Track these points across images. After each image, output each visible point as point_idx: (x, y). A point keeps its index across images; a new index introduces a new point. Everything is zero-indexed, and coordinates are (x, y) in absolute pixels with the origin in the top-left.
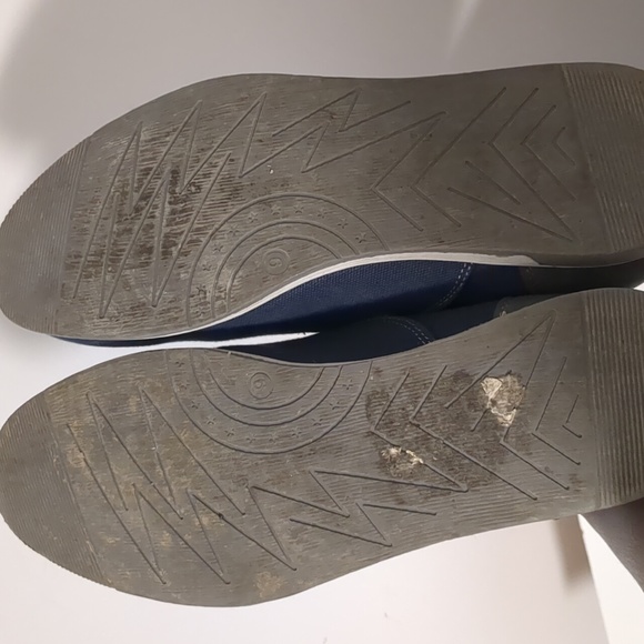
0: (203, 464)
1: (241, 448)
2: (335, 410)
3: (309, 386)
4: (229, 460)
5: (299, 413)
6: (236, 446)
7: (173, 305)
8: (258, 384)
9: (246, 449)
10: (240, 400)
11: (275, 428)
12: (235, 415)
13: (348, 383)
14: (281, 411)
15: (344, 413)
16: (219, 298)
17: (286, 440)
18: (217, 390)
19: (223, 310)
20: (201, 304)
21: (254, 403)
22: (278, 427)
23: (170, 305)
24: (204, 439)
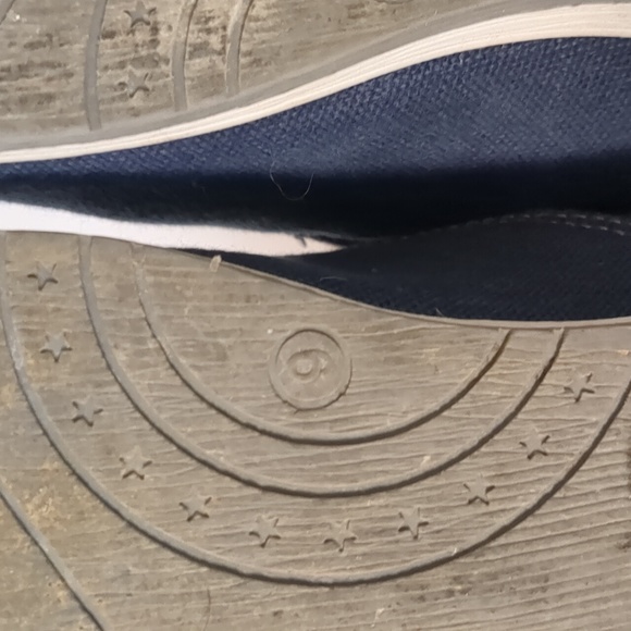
0: (92, 605)
1: (229, 560)
2: (538, 462)
3: (462, 383)
4: (183, 597)
5: (426, 463)
6: (212, 555)
7: (39, 56)
8: (304, 365)
9: (248, 565)
10: (238, 410)
11: (344, 504)
12: (222, 458)
13: (580, 381)
14: (369, 452)
15: (561, 474)
16: (199, 49)
17: (375, 544)
18: (165, 374)
19: (214, 88)
20: (139, 62)
21: (282, 423)
22: (355, 504)
23: (27, 56)
24: (104, 524)
